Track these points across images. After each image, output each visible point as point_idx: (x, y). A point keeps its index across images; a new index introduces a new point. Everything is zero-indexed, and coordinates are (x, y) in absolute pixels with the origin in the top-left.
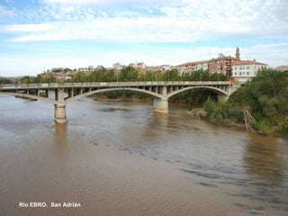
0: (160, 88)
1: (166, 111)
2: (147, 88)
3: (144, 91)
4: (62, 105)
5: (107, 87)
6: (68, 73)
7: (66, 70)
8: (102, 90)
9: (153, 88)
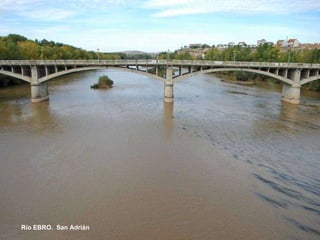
0: (291, 71)
1: (296, 102)
2: (272, 70)
3: (267, 73)
4: (169, 83)
5: (222, 67)
6: (206, 50)
7: (204, 46)
8: (215, 70)
9: (281, 71)
